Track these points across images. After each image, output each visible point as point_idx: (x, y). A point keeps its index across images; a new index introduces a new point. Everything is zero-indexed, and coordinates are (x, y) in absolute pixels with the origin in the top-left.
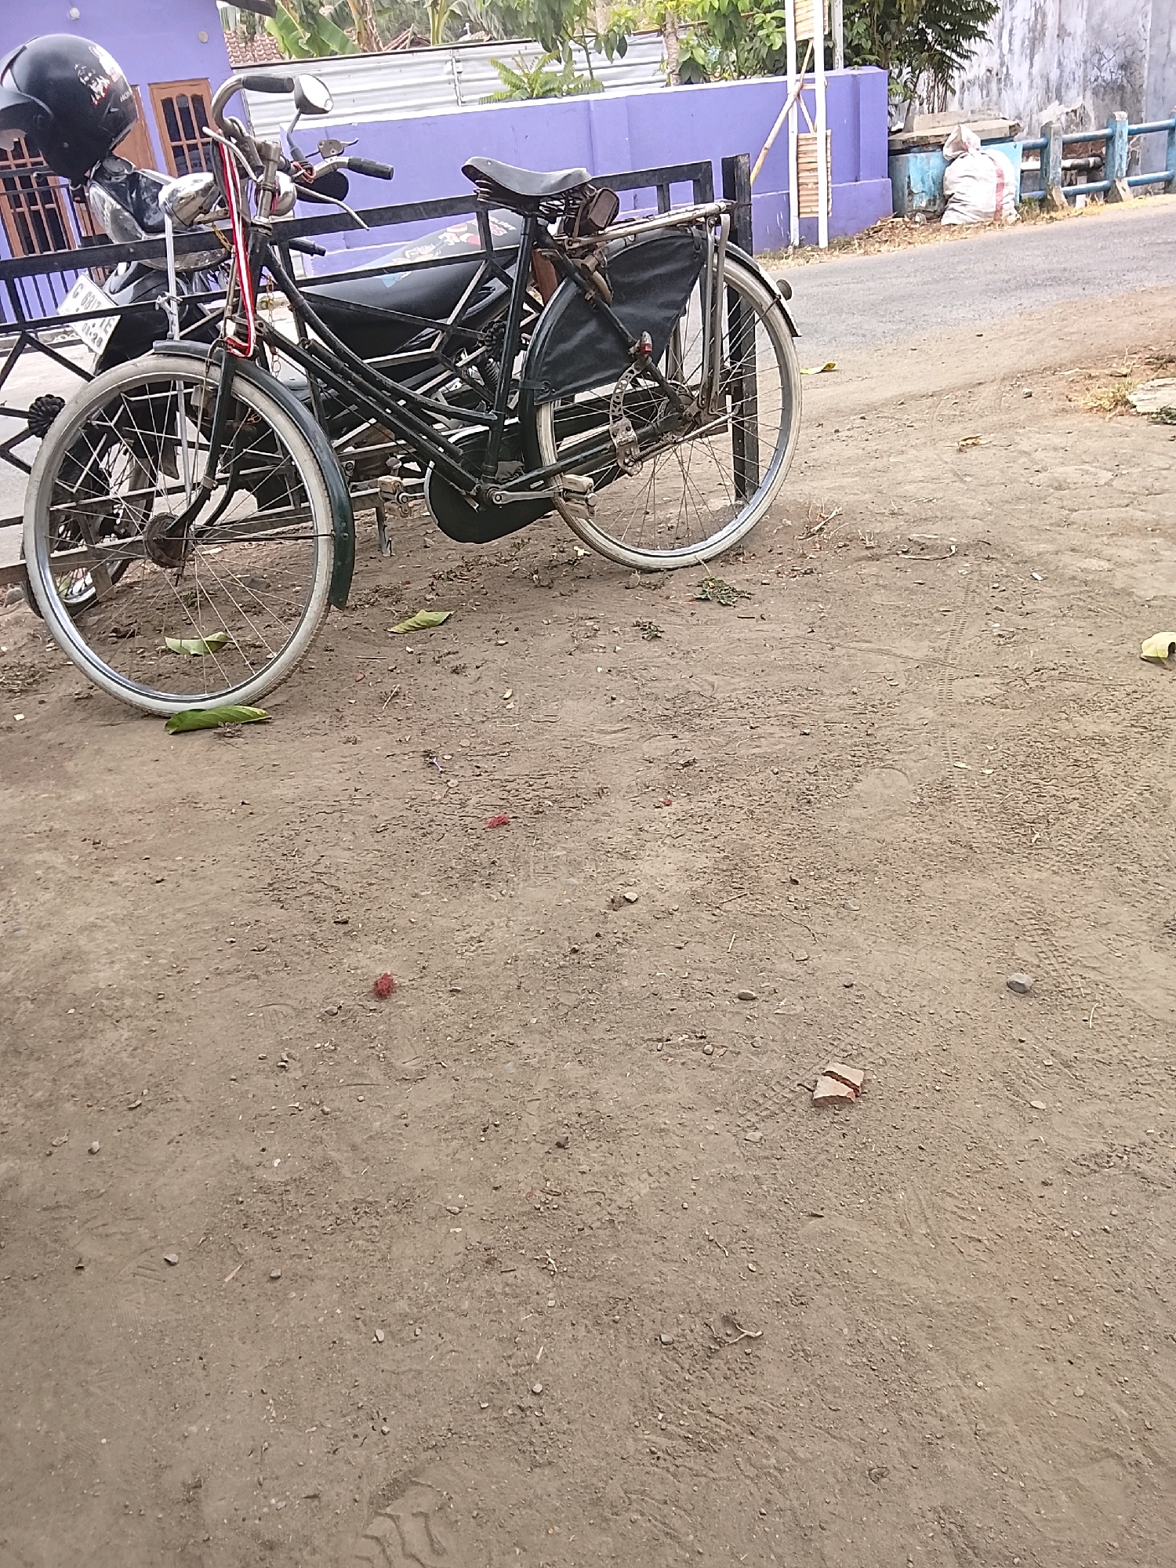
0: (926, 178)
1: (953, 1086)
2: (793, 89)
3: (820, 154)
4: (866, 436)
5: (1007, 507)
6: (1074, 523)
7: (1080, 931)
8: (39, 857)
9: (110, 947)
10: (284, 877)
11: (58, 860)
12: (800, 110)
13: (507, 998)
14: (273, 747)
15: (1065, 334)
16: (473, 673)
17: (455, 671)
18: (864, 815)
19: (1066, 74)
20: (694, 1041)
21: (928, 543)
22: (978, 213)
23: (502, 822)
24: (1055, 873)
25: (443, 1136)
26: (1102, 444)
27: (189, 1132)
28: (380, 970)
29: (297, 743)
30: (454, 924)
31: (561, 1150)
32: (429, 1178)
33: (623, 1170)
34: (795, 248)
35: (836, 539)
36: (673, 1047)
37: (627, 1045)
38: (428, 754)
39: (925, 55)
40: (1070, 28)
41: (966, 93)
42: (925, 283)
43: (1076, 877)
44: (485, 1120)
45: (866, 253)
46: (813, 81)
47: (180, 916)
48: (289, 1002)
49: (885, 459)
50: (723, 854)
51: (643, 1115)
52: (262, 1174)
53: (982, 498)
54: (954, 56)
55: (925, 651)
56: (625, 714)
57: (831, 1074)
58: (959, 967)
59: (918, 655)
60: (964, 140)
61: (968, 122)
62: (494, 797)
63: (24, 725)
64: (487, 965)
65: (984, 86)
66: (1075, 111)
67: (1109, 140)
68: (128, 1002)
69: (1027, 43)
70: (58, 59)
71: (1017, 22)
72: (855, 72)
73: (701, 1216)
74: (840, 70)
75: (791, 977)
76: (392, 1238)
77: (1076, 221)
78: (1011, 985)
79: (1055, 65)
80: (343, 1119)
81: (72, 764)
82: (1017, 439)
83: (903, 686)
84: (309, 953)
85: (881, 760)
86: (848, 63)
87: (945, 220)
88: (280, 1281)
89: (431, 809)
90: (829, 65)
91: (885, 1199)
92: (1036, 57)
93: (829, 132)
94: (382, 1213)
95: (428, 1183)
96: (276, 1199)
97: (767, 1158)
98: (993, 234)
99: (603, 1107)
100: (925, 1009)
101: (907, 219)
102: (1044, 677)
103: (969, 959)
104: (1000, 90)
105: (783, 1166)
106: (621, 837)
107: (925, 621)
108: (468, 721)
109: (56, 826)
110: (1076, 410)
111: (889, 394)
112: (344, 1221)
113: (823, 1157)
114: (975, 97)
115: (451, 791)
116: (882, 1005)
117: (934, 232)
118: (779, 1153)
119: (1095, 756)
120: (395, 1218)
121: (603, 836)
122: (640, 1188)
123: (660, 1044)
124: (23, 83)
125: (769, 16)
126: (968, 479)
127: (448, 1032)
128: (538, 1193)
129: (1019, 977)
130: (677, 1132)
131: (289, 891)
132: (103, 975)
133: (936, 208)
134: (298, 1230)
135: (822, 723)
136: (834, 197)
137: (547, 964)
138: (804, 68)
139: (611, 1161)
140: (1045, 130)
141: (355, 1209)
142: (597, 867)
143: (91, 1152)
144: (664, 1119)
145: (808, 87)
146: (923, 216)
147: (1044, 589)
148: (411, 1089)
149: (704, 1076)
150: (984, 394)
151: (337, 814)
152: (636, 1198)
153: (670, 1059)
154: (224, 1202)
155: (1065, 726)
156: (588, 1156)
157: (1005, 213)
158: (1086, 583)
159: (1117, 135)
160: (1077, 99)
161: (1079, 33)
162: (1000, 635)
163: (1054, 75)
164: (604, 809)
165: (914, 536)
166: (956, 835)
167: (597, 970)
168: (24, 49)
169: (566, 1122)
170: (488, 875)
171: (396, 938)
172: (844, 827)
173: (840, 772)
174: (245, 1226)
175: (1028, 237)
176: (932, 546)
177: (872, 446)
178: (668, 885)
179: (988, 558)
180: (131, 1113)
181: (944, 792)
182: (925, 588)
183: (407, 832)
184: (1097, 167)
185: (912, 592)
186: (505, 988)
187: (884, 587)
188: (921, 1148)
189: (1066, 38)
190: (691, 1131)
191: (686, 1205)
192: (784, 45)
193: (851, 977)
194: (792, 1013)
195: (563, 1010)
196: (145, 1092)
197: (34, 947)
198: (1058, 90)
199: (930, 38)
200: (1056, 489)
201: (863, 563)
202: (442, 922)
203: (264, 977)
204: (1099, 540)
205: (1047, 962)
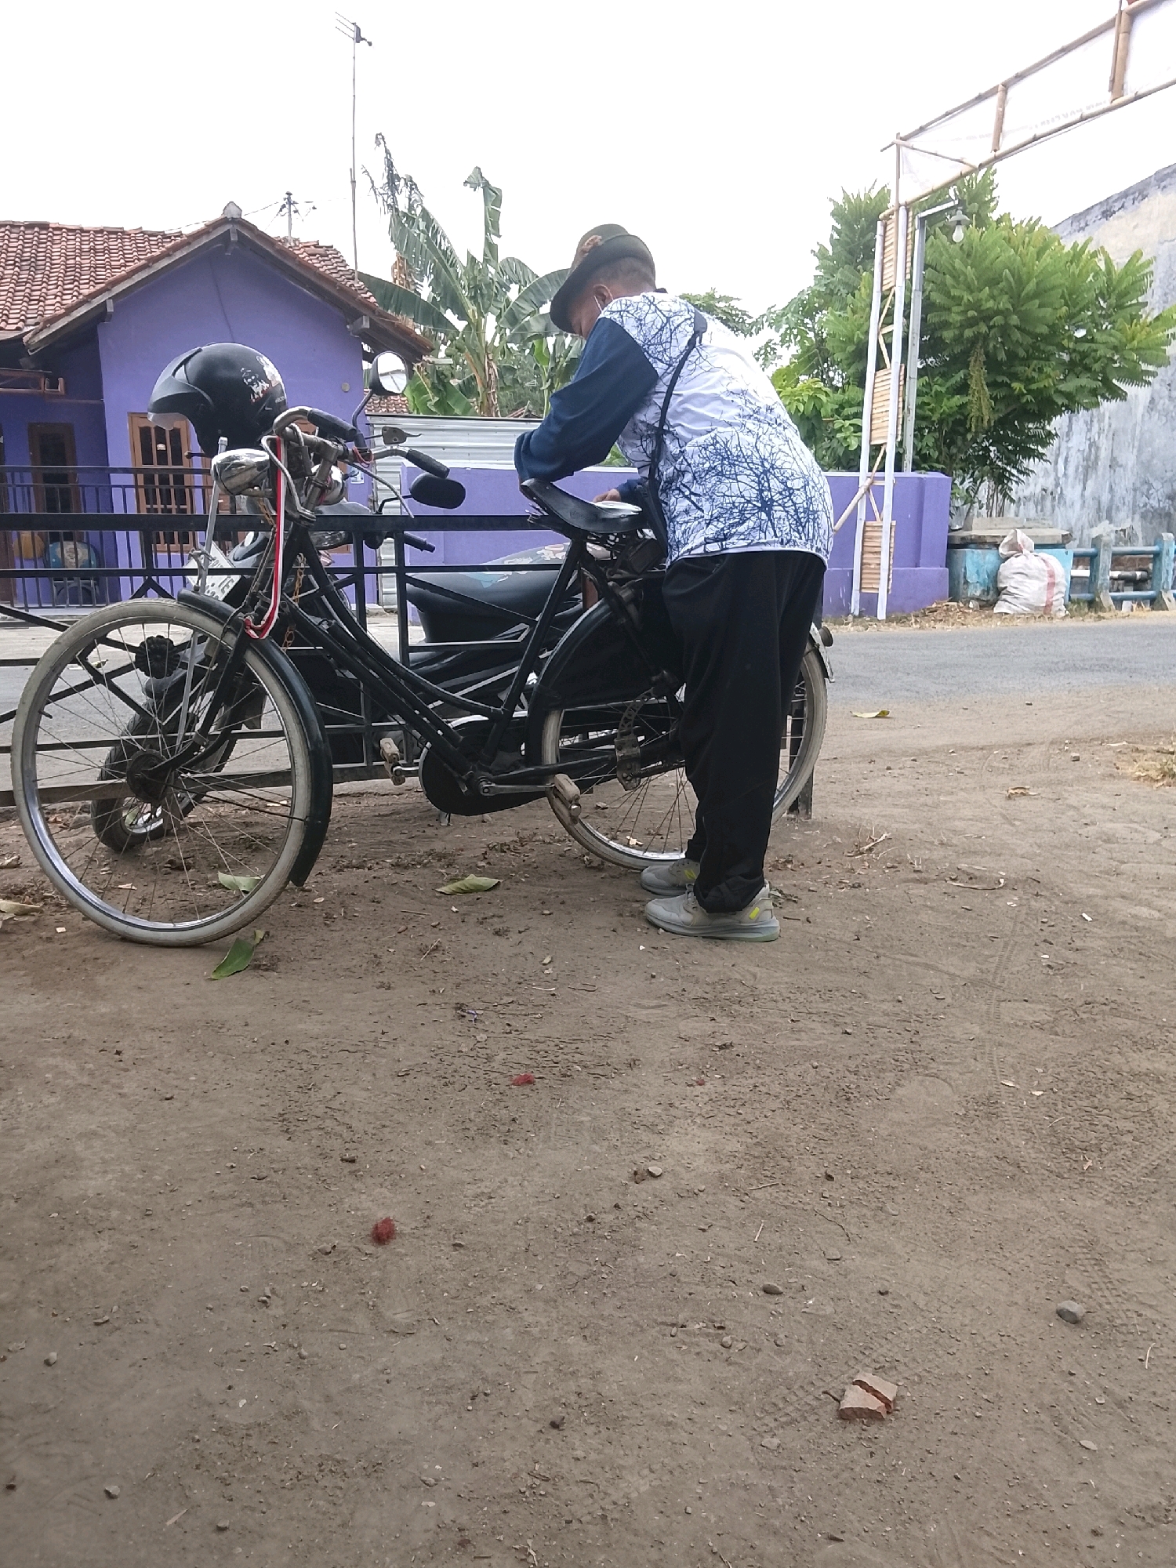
0: (981, 571)
1: (994, 1414)
2: (864, 483)
3: (885, 542)
4: (916, 776)
5: (1055, 851)
6: (1123, 874)
7: (1136, 1266)
8: (51, 1061)
9: (106, 1157)
10: (297, 1109)
11: (71, 1066)
12: (868, 500)
13: (513, 1259)
14: (306, 985)
15: (1113, 712)
16: (514, 937)
17: (497, 933)
18: (906, 1120)
19: (1116, 499)
20: (711, 1331)
21: (977, 874)
22: (1029, 606)
23: (528, 1081)
24: (1108, 1203)
25: (426, 1398)
26: (1150, 808)
27: (154, 1358)
28: (381, 1214)
29: (330, 983)
30: (466, 1176)
31: (555, 1431)
32: (406, 1442)
33: (621, 1462)
34: (855, 617)
35: (884, 860)
36: (688, 1334)
37: (638, 1325)
38: (460, 1007)
39: (987, 468)
40: (1121, 460)
41: (1022, 507)
42: (978, 656)
43: (1132, 1211)
44: (474, 1387)
45: (921, 628)
46: (883, 479)
47: (184, 1134)
48: (282, 1235)
49: (936, 797)
50: (755, 1140)
51: (649, 1404)
52: (226, 1415)
53: (1031, 841)
54: (1014, 471)
55: (972, 970)
56: (664, 992)
57: (861, 1383)
58: (1005, 1288)
59: (965, 974)
60: (1019, 542)
61: (1023, 528)
62: (521, 1055)
63: (64, 937)
64: (495, 1222)
65: (1040, 502)
66: (1124, 531)
67: (1157, 555)
68: (115, 1213)
69: (1080, 469)
70: (227, 362)
71: (1073, 452)
72: (922, 476)
73: (705, 1523)
74: (907, 472)
75: (820, 1275)
76: (357, 1503)
77: (1123, 622)
78: (1061, 1314)
79: (1107, 490)
80: (320, 1366)
81: (103, 978)
82: (1066, 795)
83: (949, 1000)
84: (310, 1188)
85: (926, 1068)
86: (916, 467)
87: (996, 610)
88: (227, 1533)
89: (457, 1061)
90: (898, 467)
91: (914, 1530)
92: (1089, 482)
93: (894, 523)
94: (349, 1474)
95: (405, 1447)
96: (235, 1443)
97: (784, 1468)
98: (1044, 624)
99: (605, 1390)
100: (967, 1328)
101: (961, 605)
102: (1095, 1011)
103: (1015, 1281)
104: (1053, 507)
105: (802, 1480)
106: (650, 1111)
107: (973, 944)
108: (505, 981)
109: (76, 1034)
110: (1123, 777)
111: (940, 743)
112: (306, 1477)
113: (846, 1475)
114: (1031, 510)
115: (479, 1045)
116: (919, 1318)
117: (986, 617)
118: (798, 1465)
119: (1149, 1092)
120: (363, 1482)
121: (630, 1106)
122: (638, 1484)
123: (674, 1330)
124: (192, 378)
125: (847, 423)
126: (1017, 823)
127: (446, 1287)
128: (524, 1475)
129: (1070, 1305)
130: (686, 1427)
131: (299, 1124)
132: (93, 1183)
133: (989, 597)
134: (254, 1480)
135: (864, 1025)
136: (896, 578)
137: (559, 1230)
138: (875, 469)
139: (609, 1450)
140: (1096, 542)
141: (320, 1465)
142: (621, 1136)
143: (47, 1363)
144: (672, 1411)
145: (878, 483)
146: (977, 603)
147: (1095, 930)
148: (397, 1343)
149: (719, 1370)
150: (1032, 754)
151: (359, 1055)
152: (634, 1495)
153: (684, 1348)
154: (179, 1438)
155: (1117, 1059)
156: (583, 1441)
157: (1054, 609)
158: (1137, 929)
159: (1164, 552)
160: (1126, 520)
161: (1130, 464)
162: (1049, 966)
163: (1105, 498)
164: (635, 1081)
165: (964, 866)
166: (1003, 1152)
167: (613, 1241)
168: (200, 351)
169: (563, 1400)
170: (508, 1131)
171: (403, 1184)
172: (884, 1129)
173: (882, 1075)
174: (198, 1467)
175: (1077, 630)
176: (981, 877)
177: (922, 784)
178: (695, 1164)
179: (1037, 895)
180: (97, 1329)
181: (989, 1107)
182: (974, 915)
183: (429, 1080)
184: (1143, 580)
185: (959, 916)
186: (511, 1249)
187: (932, 908)
188: (957, 1478)
189: (1117, 469)
190: (701, 1428)
191: (689, 1510)
192: (859, 447)
193: (886, 1283)
194: (821, 1313)
195: (572, 1280)
196: (115, 1308)
197: (29, 1147)
198: (1109, 511)
199: (992, 455)
200: (1104, 841)
201: (911, 885)
202: (453, 1173)
203: (259, 1206)
204: (1150, 891)
205: (1100, 1293)
